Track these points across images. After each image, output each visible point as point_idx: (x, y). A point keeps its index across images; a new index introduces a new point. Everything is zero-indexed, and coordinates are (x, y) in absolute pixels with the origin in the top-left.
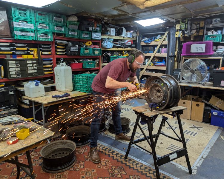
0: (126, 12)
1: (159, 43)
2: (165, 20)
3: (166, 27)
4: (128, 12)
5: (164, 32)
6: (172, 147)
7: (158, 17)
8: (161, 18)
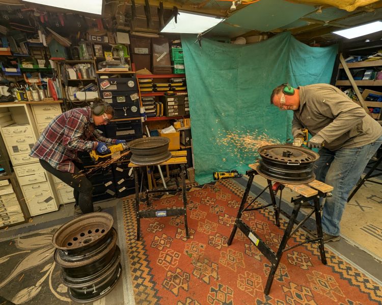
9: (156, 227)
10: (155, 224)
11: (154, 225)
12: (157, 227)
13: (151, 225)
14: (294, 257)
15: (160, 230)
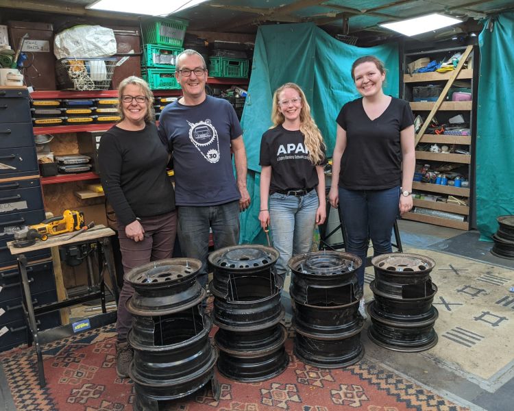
0: (350, 9)
1: (451, 77)
2: (461, 18)
3: (470, 33)
4: (355, 8)
5: (462, 48)
6: (456, 333)
7: (439, 11)
8: (448, 14)
9: (85, 393)
10: (84, 388)
11: (81, 390)
12: (89, 392)
13: (74, 391)
14: (341, 393)
15: (96, 396)
